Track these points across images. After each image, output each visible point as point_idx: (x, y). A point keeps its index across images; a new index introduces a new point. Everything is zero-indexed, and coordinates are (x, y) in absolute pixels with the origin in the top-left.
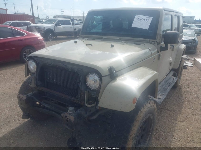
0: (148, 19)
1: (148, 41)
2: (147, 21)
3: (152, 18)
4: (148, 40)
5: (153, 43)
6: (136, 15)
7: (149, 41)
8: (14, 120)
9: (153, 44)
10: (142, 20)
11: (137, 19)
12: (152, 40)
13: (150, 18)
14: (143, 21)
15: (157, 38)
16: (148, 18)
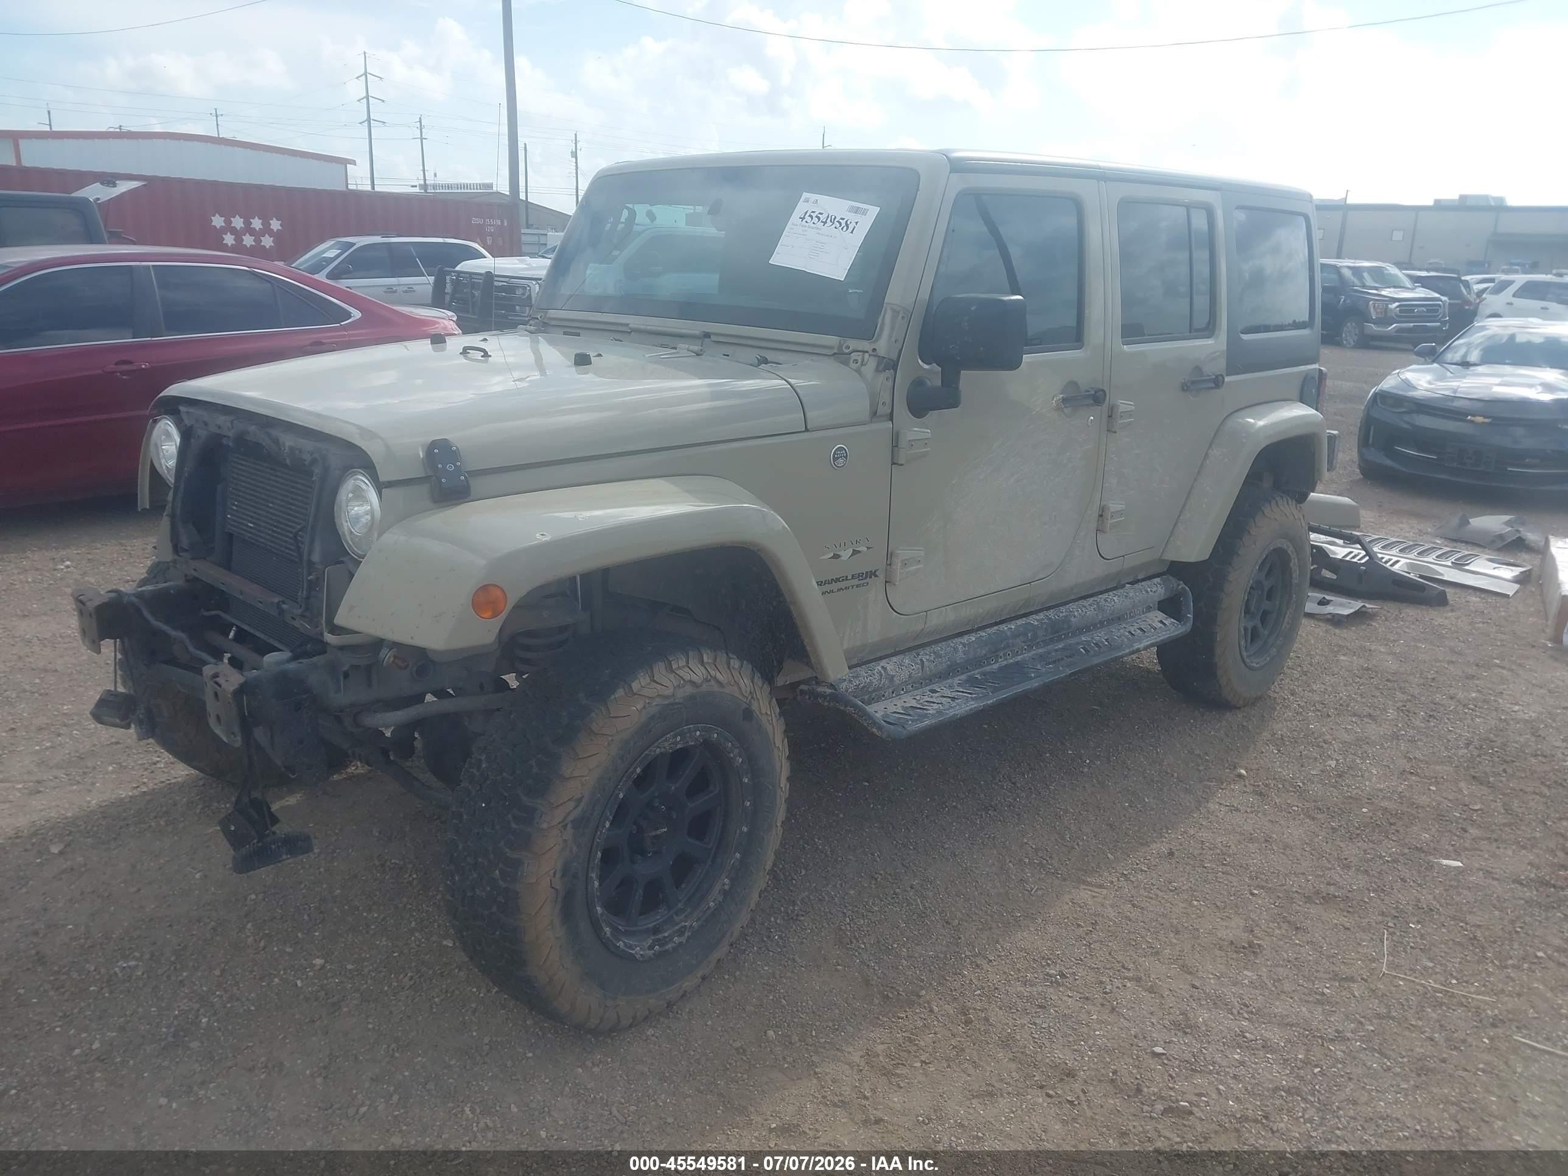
0: (852, 217)
1: (831, 348)
2: (850, 230)
3: (874, 211)
4: (832, 340)
5: (856, 361)
6: (805, 195)
7: (840, 346)
8: (120, 763)
9: (854, 366)
10: (825, 223)
11: (803, 219)
12: (853, 344)
13: (864, 212)
14: (828, 229)
15: (882, 329)
16: (856, 211)
